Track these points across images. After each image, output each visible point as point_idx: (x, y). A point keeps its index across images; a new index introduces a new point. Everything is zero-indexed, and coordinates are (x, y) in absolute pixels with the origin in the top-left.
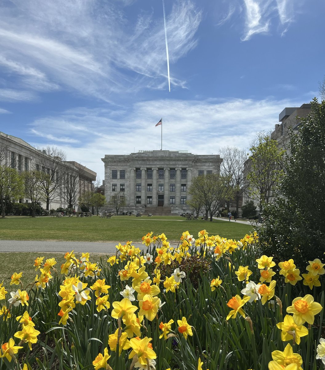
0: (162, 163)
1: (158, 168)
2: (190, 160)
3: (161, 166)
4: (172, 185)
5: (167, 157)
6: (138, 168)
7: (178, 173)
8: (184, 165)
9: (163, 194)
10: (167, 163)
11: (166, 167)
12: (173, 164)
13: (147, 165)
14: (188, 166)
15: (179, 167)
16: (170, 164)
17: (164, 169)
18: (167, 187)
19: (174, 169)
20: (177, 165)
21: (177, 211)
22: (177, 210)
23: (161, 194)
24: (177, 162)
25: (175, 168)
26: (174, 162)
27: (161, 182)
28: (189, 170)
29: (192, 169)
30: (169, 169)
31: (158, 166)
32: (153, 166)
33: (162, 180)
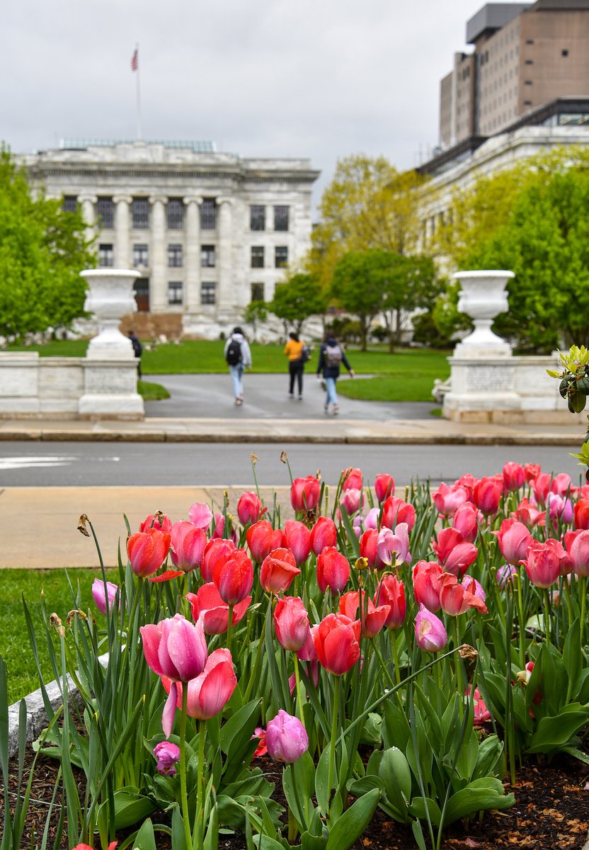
0: (145, 181)
1: (132, 196)
2: (226, 175)
3: (143, 192)
4: (175, 249)
5: (160, 165)
7: (193, 214)
8: (210, 188)
9: (146, 276)
10: (160, 181)
11: (158, 193)
12: (177, 187)
13: (97, 186)
14: (220, 193)
15: (194, 193)
16: (167, 187)
17: (151, 200)
18: (159, 253)
19: (180, 199)
20: (190, 190)
22: (201, 323)
24: (188, 181)
25: (183, 197)
26: (179, 181)
27: (138, 238)
28: (225, 205)
29: (233, 200)
30: (165, 200)
32: (117, 192)
33: (144, 234)
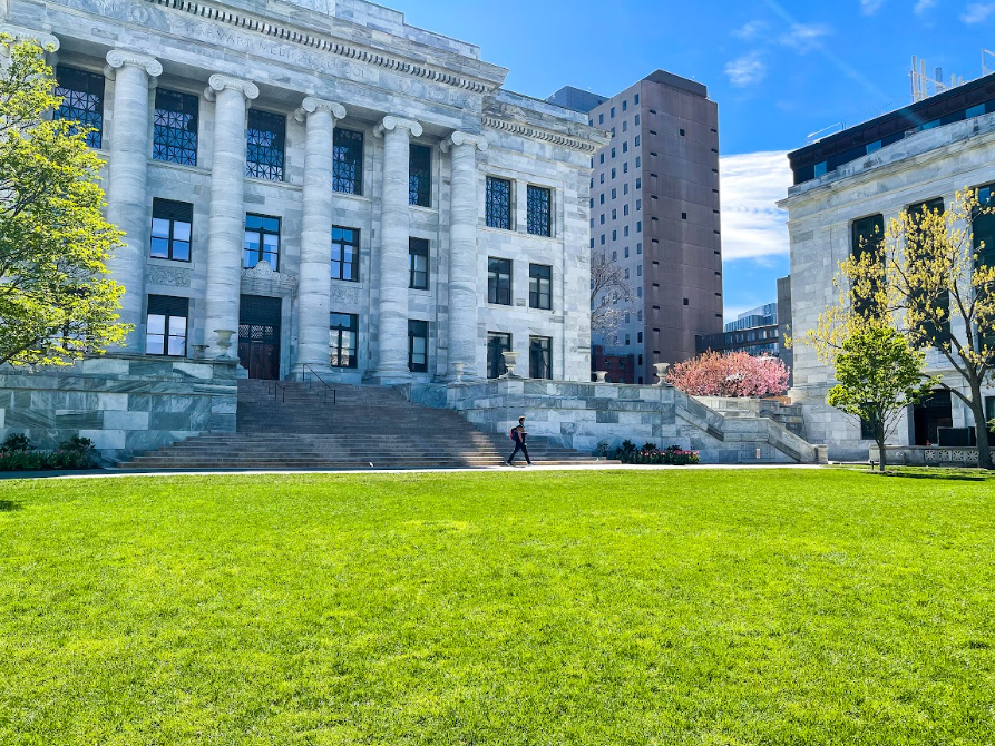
0: (295, 54)
1: (259, 85)
2: (475, 87)
3: (287, 80)
4: (342, 237)
6: (78, 42)
7: (400, 155)
8: (441, 106)
10: (329, 62)
11: (323, 93)
12: (370, 87)
13: (167, 37)
14: (458, 123)
16: (345, 81)
17: (305, 106)
18: (317, 243)
19: (374, 119)
20: (397, 100)
21: (552, 414)
23: (262, 292)
24: (395, 79)
25: (383, 115)
26: (375, 74)
27: (261, 201)
29: (482, 143)
30: (339, 112)
31: (262, 74)
32: (219, 65)
33: (273, 191)
